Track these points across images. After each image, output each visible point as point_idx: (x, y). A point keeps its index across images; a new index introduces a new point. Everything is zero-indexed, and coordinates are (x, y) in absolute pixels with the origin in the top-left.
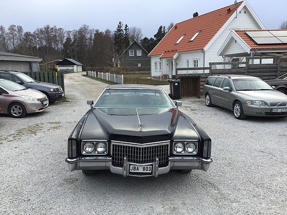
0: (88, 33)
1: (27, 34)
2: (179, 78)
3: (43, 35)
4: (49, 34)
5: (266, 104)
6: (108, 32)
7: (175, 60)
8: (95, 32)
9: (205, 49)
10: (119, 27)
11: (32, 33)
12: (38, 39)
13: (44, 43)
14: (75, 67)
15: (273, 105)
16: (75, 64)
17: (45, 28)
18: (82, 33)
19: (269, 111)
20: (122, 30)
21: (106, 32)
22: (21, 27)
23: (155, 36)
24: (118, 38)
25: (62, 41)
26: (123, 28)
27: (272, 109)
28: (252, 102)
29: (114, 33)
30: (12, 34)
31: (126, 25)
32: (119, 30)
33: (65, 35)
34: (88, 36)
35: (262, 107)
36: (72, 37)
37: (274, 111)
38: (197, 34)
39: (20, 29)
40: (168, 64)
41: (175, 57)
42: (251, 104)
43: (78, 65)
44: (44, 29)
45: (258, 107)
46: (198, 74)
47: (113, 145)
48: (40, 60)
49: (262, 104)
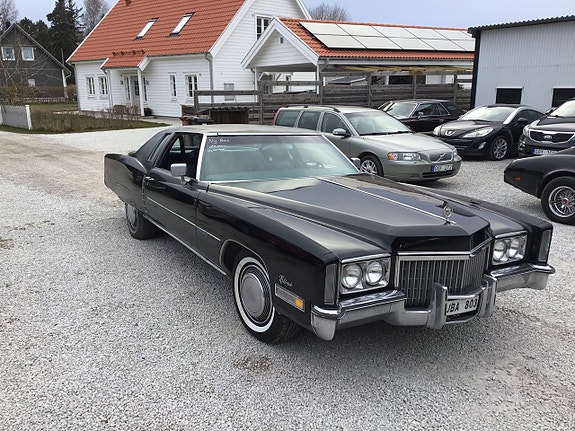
2: (204, 113)
5: (423, 157)
7: (142, 73)
9: (213, 51)
15: (434, 158)
19: (429, 171)
23: (50, 17)
27: (432, 167)
28: (400, 155)
35: (419, 163)
37: (436, 170)
38: (186, 19)
40: (122, 83)
41: (142, 65)
42: (398, 159)
45: (412, 163)
46: (238, 104)
47: (401, 262)
49: (415, 159)
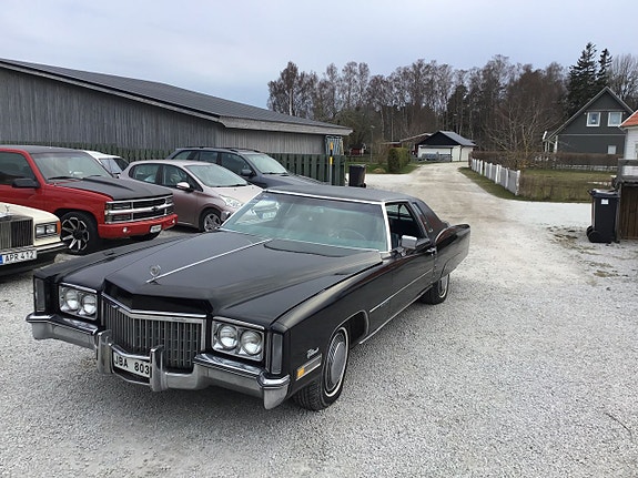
0: (505, 75)
1: (377, 81)
3: (407, 82)
4: (420, 78)
6: (553, 69)
8: (522, 71)
10: (584, 56)
11: (385, 77)
12: (396, 90)
13: (408, 99)
14: (456, 150)
16: (458, 144)
17: (414, 66)
18: (490, 73)
20: (592, 64)
21: (550, 69)
22: (366, 66)
24: (579, 83)
25: (445, 94)
26: (596, 58)
29: (569, 71)
30: (349, 80)
31: (606, 52)
32: (585, 63)
33: (453, 80)
34: (504, 81)
36: (466, 84)
39: (364, 70)
43: (463, 146)
44: (411, 69)
48: (348, 132)
